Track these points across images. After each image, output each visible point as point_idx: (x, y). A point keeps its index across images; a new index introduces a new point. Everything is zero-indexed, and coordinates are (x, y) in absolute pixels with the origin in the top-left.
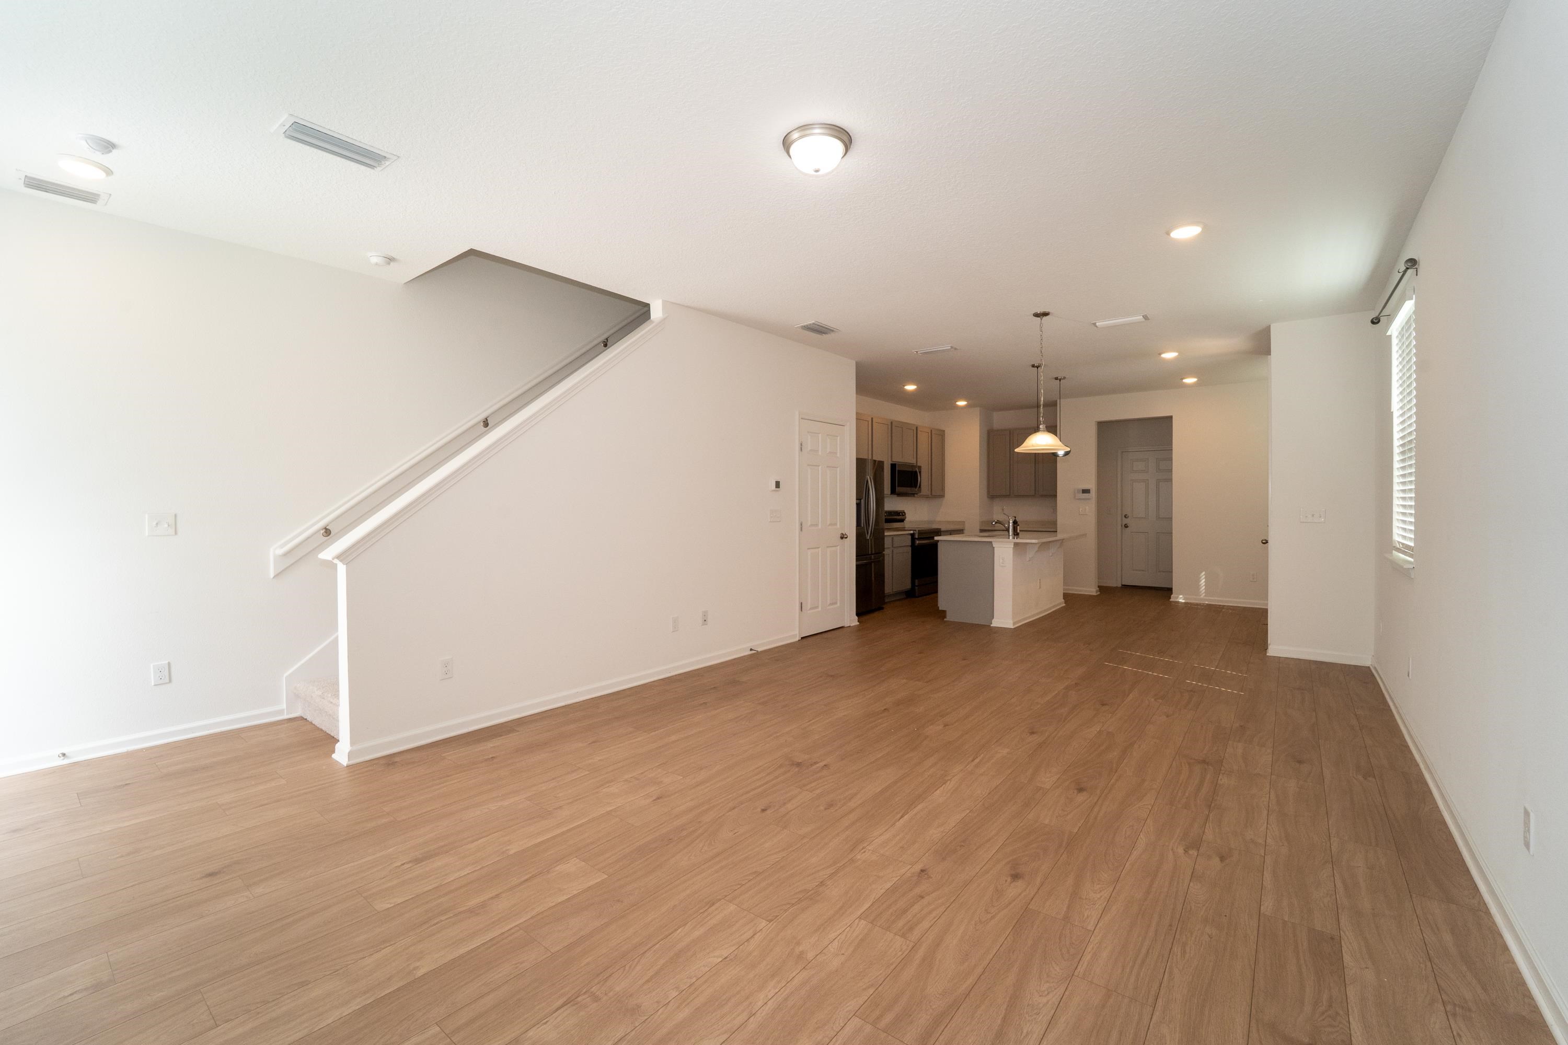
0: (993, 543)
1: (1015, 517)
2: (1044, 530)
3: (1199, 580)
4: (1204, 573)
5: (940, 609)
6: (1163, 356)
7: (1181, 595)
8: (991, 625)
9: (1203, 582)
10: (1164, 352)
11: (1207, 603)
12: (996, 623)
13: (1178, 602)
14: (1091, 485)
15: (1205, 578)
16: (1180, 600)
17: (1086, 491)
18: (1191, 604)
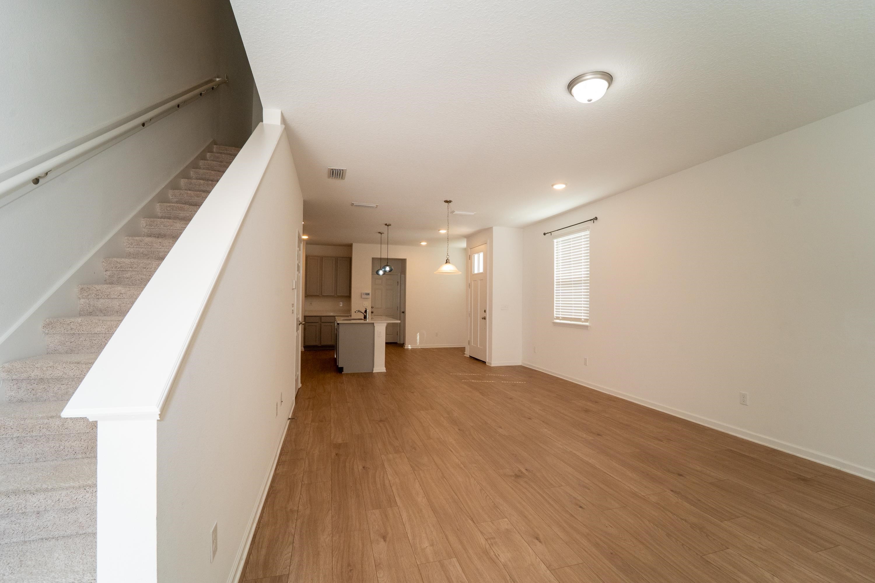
0: (374, 324)
1: (366, 308)
2: (339, 315)
3: (416, 337)
4: (419, 333)
5: (339, 366)
6: (440, 231)
7: (409, 345)
8: (373, 372)
9: (418, 338)
10: (440, 230)
11: (420, 347)
12: (375, 371)
13: (408, 349)
14: (369, 291)
15: (419, 336)
16: (409, 348)
17: (368, 294)
18: (414, 349)
